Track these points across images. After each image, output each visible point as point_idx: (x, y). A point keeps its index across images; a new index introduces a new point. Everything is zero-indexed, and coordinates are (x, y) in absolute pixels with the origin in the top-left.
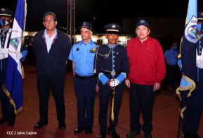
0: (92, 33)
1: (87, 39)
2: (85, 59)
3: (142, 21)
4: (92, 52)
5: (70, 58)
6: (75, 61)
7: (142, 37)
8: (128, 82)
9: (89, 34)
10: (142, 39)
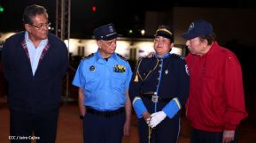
2: (107, 84)
4: (117, 70)
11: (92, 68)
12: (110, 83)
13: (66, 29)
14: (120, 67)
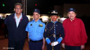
0: (40, 15)
1: (37, 19)
3: (71, 9)
4: (40, 26)
5: (27, 30)
6: (29, 31)
7: (72, 18)
8: (63, 45)
9: (38, 16)
10: (72, 19)
11: (31, 25)
12: (37, 30)
13: (25, 12)
14: (41, 25)
